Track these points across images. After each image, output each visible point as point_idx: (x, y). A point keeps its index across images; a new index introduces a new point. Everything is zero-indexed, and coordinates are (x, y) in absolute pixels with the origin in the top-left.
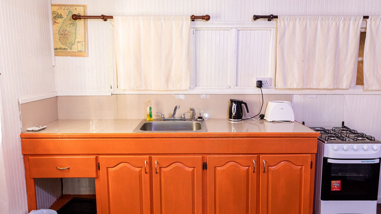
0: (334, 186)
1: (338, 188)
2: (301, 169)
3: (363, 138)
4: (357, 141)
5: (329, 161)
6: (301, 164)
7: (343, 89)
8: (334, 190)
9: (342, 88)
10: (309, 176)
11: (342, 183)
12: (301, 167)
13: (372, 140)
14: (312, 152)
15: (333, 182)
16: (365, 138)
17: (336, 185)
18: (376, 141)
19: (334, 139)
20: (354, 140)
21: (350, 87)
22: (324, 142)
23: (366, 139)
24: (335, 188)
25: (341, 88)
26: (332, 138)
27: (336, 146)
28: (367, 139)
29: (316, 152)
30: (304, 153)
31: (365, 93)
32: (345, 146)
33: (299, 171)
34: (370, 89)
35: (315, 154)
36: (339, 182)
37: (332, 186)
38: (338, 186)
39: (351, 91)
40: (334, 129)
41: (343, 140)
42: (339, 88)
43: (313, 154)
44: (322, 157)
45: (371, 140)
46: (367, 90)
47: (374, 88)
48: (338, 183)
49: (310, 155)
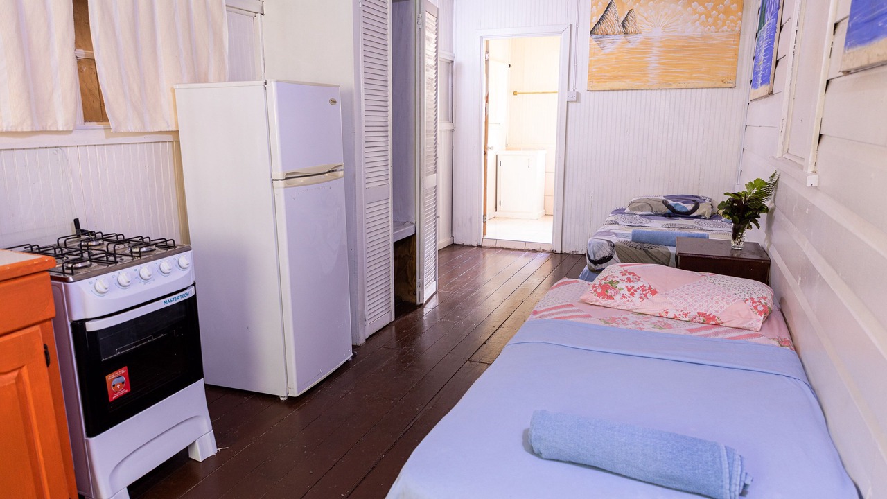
0: (114, 386)
1: (125, 388)
2: (19, 379)
3: (149, 247)
4: (140, 257)
5: (91, 327)
6: (16, 365)
7: (57, 132)
8: (116, 396)
9: (55, 130)
10: (48, 390)
11: (129, 371)
12: (15, 374)
13: (169, 247)
14: (41, 319)
15: (109, 377)
16: (154, 247)
17: (117, 382)
18: (178, 247)
19: (85, 267)
20: (132, 256)
21: (75, 128)
22: (66, 280)
23: (155, 250)
24: (117, 392)
25: (52, 130)
26: (80, 265)
27: (101, 282)
28: (157, 248)
29: (53, 314)
30: (17, 327)
31: (112, 141)
32: (123, 275)
33: (14, 388)
34: (123, 129)
35: (50, 320)
36: (123, 371)
37: (111, 388)
38: (123, 383)
39: (77, 137)
40: (61, 241)
41: (108, 262)
42: (48, 129)
43: (44, 324)
44: (69, 323)
45: (166, 247)
46: (117, 134)
47: (131, 128)
48: (123, 375)
49: (38, 327)
